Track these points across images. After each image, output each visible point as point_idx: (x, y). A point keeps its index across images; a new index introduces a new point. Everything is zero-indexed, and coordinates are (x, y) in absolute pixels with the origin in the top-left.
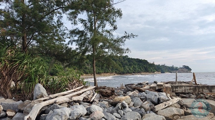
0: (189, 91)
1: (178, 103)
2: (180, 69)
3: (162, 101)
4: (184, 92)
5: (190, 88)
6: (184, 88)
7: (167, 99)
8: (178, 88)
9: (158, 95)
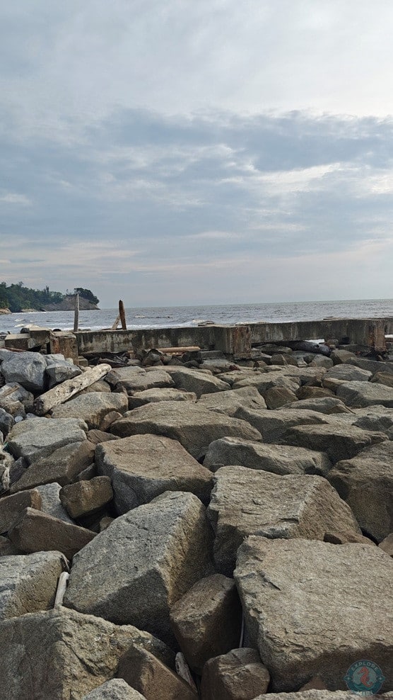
0: (123, 347)
1: (104, 380)
2: (67, 299)
3: (58, 378)
4: (109, 350)
5: (126, 337)
6: (109, 338)
7: (74, 370)
8: (94, 340)
9: (43, 362)
